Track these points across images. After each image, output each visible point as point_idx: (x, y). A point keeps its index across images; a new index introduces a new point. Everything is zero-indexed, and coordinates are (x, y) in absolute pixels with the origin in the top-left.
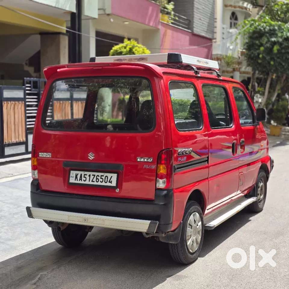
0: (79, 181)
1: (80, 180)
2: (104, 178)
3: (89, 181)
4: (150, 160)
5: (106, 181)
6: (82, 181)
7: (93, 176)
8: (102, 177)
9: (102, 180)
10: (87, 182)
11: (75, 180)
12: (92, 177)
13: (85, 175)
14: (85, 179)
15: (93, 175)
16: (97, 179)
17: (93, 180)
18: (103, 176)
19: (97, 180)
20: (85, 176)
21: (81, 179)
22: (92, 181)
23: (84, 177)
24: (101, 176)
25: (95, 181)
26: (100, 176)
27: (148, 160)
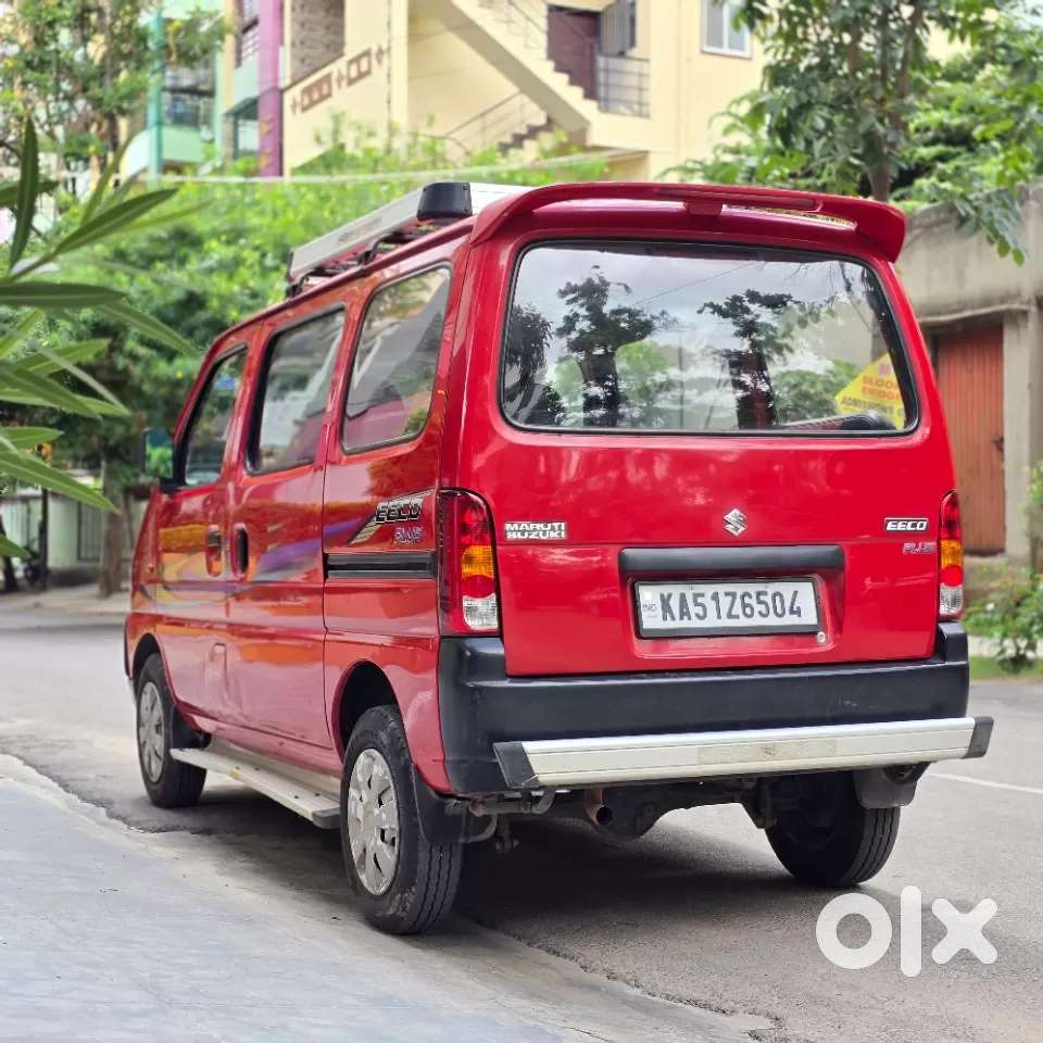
0: (681, 618)
1: (686, 618)
2: (768, 599)
3: (719, 617)
4: (922, 525)
5: (779, 611)
6: (690, 618)
7: (730, 598)
8: (762, 598)
9: (762, 608)
10: (711, 622)
11: (665, 618)
12: (725, 602)
13: (696, 596)
14: (699, 610)
15: (727, 594)
16: (744, 606)
17: (733, 613)
18: (766, 593)
19: (748, 611)
20: (700, 600)
21: (684, 613)
22: (730, 616)
23: (697, 604)
24: (759, 594)
25: (742, 616)
26: (754, 596)
27: (914, 525)
